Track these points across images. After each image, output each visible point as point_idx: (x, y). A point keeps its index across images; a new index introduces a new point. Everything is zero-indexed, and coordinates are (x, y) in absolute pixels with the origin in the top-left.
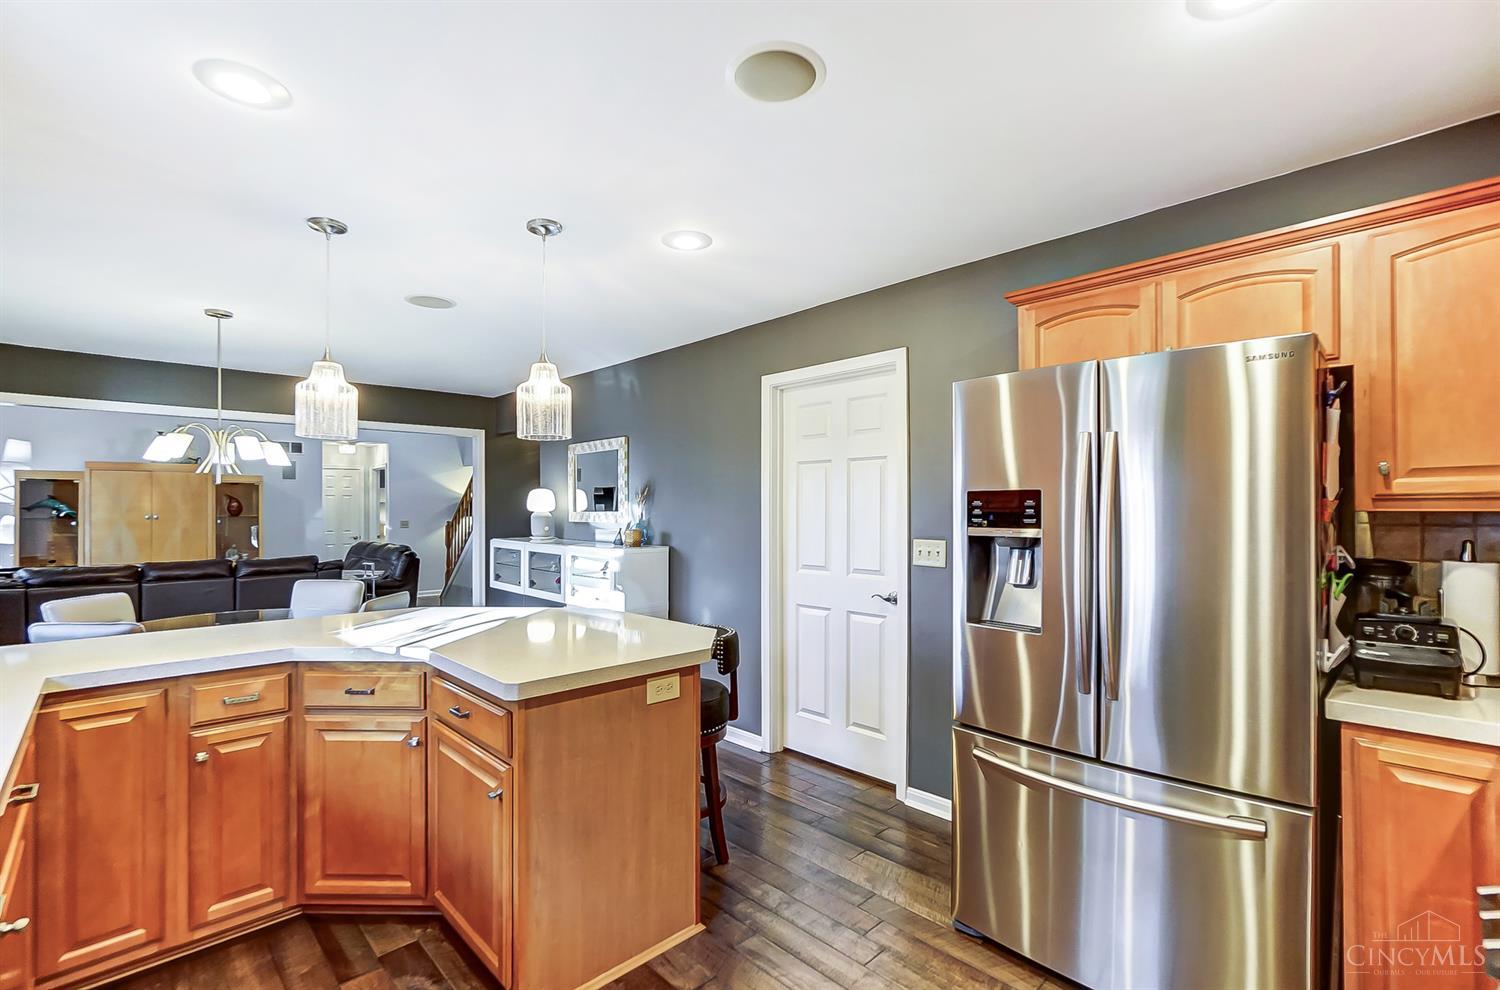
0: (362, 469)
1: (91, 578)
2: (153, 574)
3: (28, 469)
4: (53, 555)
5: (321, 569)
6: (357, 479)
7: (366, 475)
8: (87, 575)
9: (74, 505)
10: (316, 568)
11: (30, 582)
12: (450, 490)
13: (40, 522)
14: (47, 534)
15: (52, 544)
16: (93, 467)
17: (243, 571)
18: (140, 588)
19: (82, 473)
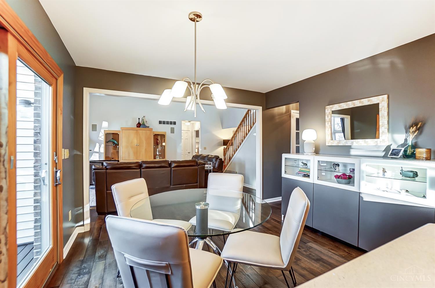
0: (191, 130)
1: (125, 166)
2: (144, 165)
3: (107, 130)
4: (113, 156)
5: (199, 165)
6: (189, 134)
7: (192, 132)
8: (124, 165)
9: (118, 142)
10: (197, 164)
11: (107, 167)
12: (219, 138)
13: (110, 146)
14: (111, 150)
15: (112, 153)
16: (123, 129)
17: (173, 165)
18: (141, 170)
19: (120, 131)
